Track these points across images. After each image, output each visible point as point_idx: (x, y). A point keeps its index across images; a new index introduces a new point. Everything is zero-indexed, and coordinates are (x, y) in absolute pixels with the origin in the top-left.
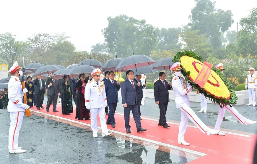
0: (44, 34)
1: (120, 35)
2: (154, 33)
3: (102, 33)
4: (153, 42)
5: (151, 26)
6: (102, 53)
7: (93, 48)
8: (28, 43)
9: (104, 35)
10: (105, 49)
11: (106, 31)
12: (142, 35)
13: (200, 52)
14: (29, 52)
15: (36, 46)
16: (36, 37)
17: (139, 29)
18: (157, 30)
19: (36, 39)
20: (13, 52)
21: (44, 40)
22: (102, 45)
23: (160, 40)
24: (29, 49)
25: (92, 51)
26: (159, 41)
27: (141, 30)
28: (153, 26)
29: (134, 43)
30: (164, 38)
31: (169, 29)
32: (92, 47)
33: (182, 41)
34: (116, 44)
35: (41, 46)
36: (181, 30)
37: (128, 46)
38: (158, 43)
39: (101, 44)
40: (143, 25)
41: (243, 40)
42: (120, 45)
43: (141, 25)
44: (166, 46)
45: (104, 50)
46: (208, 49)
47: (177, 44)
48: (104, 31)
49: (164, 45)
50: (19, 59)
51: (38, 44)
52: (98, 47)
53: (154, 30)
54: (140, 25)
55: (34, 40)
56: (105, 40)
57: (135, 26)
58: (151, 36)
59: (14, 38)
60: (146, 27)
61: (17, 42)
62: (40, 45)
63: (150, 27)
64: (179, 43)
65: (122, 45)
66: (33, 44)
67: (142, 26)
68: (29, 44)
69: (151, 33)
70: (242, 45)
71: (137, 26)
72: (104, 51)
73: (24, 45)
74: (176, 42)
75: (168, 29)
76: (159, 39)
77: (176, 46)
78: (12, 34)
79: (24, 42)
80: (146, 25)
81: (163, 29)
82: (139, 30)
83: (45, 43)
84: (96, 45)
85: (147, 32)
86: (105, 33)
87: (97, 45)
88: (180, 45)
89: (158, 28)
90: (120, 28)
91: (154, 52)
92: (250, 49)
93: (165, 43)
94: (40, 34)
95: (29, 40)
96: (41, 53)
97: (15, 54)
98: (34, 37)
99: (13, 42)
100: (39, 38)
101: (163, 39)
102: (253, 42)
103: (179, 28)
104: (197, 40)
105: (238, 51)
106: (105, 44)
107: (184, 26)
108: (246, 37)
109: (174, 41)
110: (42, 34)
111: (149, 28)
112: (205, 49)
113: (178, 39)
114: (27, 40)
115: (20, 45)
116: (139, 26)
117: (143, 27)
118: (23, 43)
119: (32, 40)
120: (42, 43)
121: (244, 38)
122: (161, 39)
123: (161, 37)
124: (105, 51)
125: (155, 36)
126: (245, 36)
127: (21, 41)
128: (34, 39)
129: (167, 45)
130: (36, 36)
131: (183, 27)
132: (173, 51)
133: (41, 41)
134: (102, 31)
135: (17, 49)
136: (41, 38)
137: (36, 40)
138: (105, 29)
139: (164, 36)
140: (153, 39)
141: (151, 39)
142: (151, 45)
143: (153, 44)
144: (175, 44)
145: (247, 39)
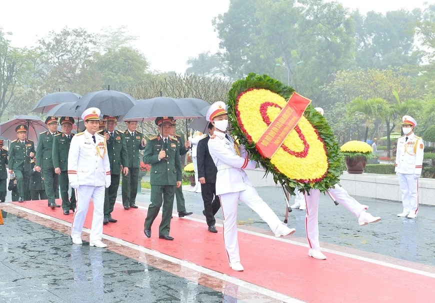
0: (75, 31)
1: (258, 32)
2: (347, 24)
3: (214, 27)
5: (340, 7)
6: (213, 78)
7: (191, 65)
8: (39, 51)
9: (217, 31)
10: (221, 66)
11: (222, 22)
12: (314, 31)
14: (40, 73)
15: (56, 60)
16: (58, 38)
17: (307, 15)
18: (356, 16)
19: (58, 42)
20: (6, 73)
21: (75, 46)
22: (213, 57)
23: (362, 44)
24: (40, 67)
25: (188, 71)
26: (358, 45)
27: (312, 18)
28: (344, 7)
29: (294, 52)
30: (373, 37)
31: (388, 14)
32: (189, 62)
33: (423, 44)
34: (247, 54)
35: (69, 59)
36: (422, 17)
37: (277, 60)
38: (356, 50)
39: (210, 55)
40: (317, 5)
42: (258, 56)
43: (312, 5)
45: (218, 69)
47: (410, 53)
48: (217, 22)
49: (374, 56)
50: (18, 89)
51: (61, 54)
52: (203, 63)
53: (347, 16)
54: (309, 6)
55: (54, 45)
56: (221, 45)
57: (298, 9)
58: (339, 33)
59: (8, 41)
60: (325, 11)
61: (15, 49)
62: (65, 57)
63: (335, 10)
64: (415, 49)
65: (262, 56)
66: (51, 55)
67: (316, 7)
68: (42, 53)
69: (338, 25)
71: (303, 8)
72: (217, 72)
73: (30, 57)
74: (407, 47)
75: (384, 14)
76: (360, 41)
77: (405, 60)
78: (3, 31)
79: (30, 49)
80: (325, 6)
81: (371, 14)
82: (308, 18)
83: (78, 51)
84: (197, 58)
85: (329, 23)
86: (221, 28)
87: (202, 56)
88: (418, 55)
89: (358, 10)
90: (258, 14)
91: (344, 74)
93: (374, 50)
94: (67, 30)
95: (42, 46)
96: (69, 75)
97: (9, 78)
98: (53, 37)
99: (7, 48)
100: (65, 39)
101: (370, 40)
103: (417, 11)
106: (219, 54)
107: (429, 4)
109: (400, 46)
110: (70, 31)
111: (334, 13)
113: (412, 41)
114: (38, 45)
115: (21, 57)
116: (307, 7)
117: (318, 9)
118: (29, 51)
119: (49, 45)
120: (70, 51)
122: (364, 41)
123: (366, 36)
124: (221, 71)
125: (348, 34)
127: (23, 47)
128: (54, 43)
129: (380, 55)
130: (58, 35)
131: (427, 6)
132: (395, 70)
133: (69, 48)
134: (214, 22)
135: (13, 66)
136: (69, 38)
137: (57, 45)
138: (220, 17)
139: (372, 34)
140: (342, 41)
141: (338, 41)
142: (338, 57)
143: (343, 53)
144: (403, 53)
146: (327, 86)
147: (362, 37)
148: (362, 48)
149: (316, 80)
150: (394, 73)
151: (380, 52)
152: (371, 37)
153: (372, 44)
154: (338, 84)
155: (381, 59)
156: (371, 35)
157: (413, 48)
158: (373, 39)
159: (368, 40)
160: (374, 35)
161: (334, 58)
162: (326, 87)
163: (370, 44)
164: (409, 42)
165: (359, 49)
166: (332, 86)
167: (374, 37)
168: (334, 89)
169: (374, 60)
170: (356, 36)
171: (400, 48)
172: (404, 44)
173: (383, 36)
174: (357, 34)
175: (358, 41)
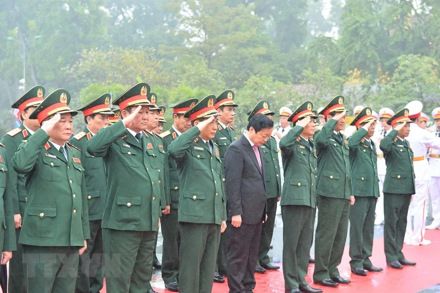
4: (92, 23)
13: (236, 60)
23: (120, 17)
26: (115, 18)
29: (32, 23)
30: (133, 9)
37: (10, 32)
38: (113, 24)
41: (356, 29)
44: (140, 35)
46: (262, 50)
47: (177, 32)
49: (134, 32)
70: (352, 42)
74: (173, 25)
76: (118, 14)
91: (92, 53)
92: (376, 54)
93: (135, 26)
101: (129, 13)
104: (229, 21)
105: (342, 60)
108: (363, 20)
109: (165, 22)
112: (250, 49)
121: (357, 22)
122: (122, 13)
123: (125, 8)
125: (100, 3)
126: (362, 16)
129: (141, 32)
132: (147, 52)
139: (132, 5)
140: (92, 12)
141: (87, 11)
142: (86, 31)
143: (92, 28)
144: (169, 31)
145: (367, 23)
146: (71, 67)
147: (119, 8)
148: (121, 22)
149: (60, 60)
150: (146, 55)
151: (142, 28)
153: (132, 18)
154: (83, 66)
155: (143, 37)
156: (130, 7)
157: (179, 26)
158: (133, 12)
159: (127, 13)
161: (81, 34)
162: (69, 69)
163: (130, 18)
164: (175, 18)
165: (116, 24)
166: (77, 68)
167: (135, 10)
168: (80, 72)
169: (135, 38)
170: (113, 7)
171: (165, 24)
172: (170, 20)
173: (144, 9)
174: (114, 4)
175: (116, 14)
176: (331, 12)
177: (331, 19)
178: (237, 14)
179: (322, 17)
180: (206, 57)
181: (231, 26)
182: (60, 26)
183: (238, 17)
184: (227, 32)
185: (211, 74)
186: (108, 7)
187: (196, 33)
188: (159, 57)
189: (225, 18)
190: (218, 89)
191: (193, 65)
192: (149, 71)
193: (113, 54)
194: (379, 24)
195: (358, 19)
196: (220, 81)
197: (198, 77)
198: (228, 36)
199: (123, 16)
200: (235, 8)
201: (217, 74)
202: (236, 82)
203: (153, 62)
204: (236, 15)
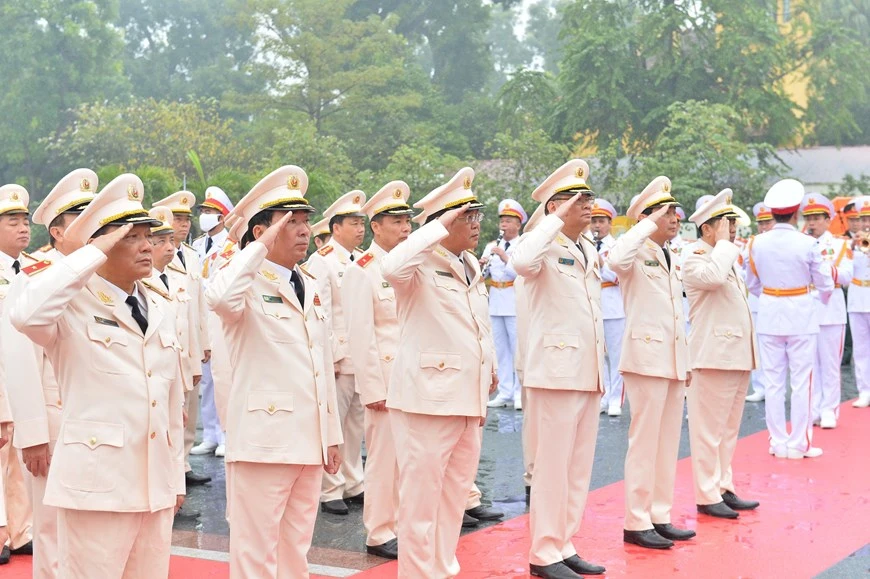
4: (94, 54)
13: (367, 118)
23: (145, 43)
26: (135, 45)
30: (167, 28)
38: (131, 55)
41: (588, 56)
44: (183, 75)
46: (414, 99)
49: (172, 70)
58: (82, 16)
70: (581, 80)
74: (243, 55)
76: (141, 38)
77: (238, 82)
91: (97, 110)
92: (627, 102)
93: (173, 58)
101: (162, 35)
102: (644, 66)
104: (351, 47)
105: (563, 115)
108: (601, 40)
109: (227, 51)
112: (393, 98)
113: (254, 42)
121: (589, 43)
122: (148, 35)
123: (152, 26)
125: (106, 18)
126: (599, 34)
129: (185, 71)
132: (203, 105)
139: (166, 21)
140: (92, 34)
141: (83, 33)
142: (83, 70)
143: (93, 63)
144: (236, 68)
145: (607, 45)
146: (57, 136)
147: (142, 27)
148: (146, 52)
149: (34, 123)
150: (201, 111)
151: (186, 63)
152: (164, 28)
153: (167, 44)
154: (81, 134)
155: (188, 79)
156: (164, 24)
157: (256, 57)
158: (168, 34)
159: (157, 35)
160: (171, 25)
161: (74, 75)
162: (55, 141)
163: (162, 45)
164: (247, 44)
165: (137, 55)
166: (70, 139)
167: (171, 28)
168: (75, 145)
169: (173, 80)
170: (131, 25)
171: (229, 55)
172: (238, 48)
173: (189, 27)
174: (132, 19)
175: (135, 37)
176: (529, 30)
177: (529, 42)
178: (367, 34)
179: (515, 37)
180: (311, 113)
181: (356, 55)
182: (33, 60)
183: (368, 39)
184: (346, 68)
185: (325, 144)
186: (121, 23)
187: (292, 68)
188: (224, 114)
189: (346, 40)
190: (339, 172)
191: (291, 128)
192: (206, 141)
193: (136, 110)
194: (628, 47)
195: (591, 38)
196: (342, 157)
197: (300, 151)
198: (351, 74)
199: (150, 40)
200: (362, 23)
201: (335, 144)
202: (369, 158)
203: (215, 123)
204: (365, 35)
